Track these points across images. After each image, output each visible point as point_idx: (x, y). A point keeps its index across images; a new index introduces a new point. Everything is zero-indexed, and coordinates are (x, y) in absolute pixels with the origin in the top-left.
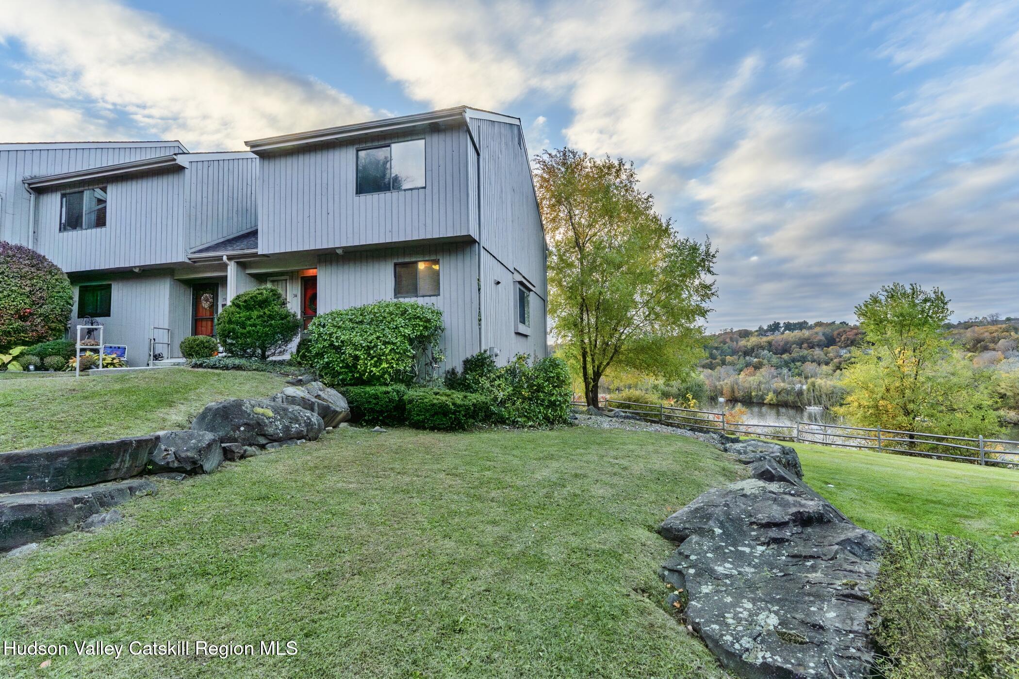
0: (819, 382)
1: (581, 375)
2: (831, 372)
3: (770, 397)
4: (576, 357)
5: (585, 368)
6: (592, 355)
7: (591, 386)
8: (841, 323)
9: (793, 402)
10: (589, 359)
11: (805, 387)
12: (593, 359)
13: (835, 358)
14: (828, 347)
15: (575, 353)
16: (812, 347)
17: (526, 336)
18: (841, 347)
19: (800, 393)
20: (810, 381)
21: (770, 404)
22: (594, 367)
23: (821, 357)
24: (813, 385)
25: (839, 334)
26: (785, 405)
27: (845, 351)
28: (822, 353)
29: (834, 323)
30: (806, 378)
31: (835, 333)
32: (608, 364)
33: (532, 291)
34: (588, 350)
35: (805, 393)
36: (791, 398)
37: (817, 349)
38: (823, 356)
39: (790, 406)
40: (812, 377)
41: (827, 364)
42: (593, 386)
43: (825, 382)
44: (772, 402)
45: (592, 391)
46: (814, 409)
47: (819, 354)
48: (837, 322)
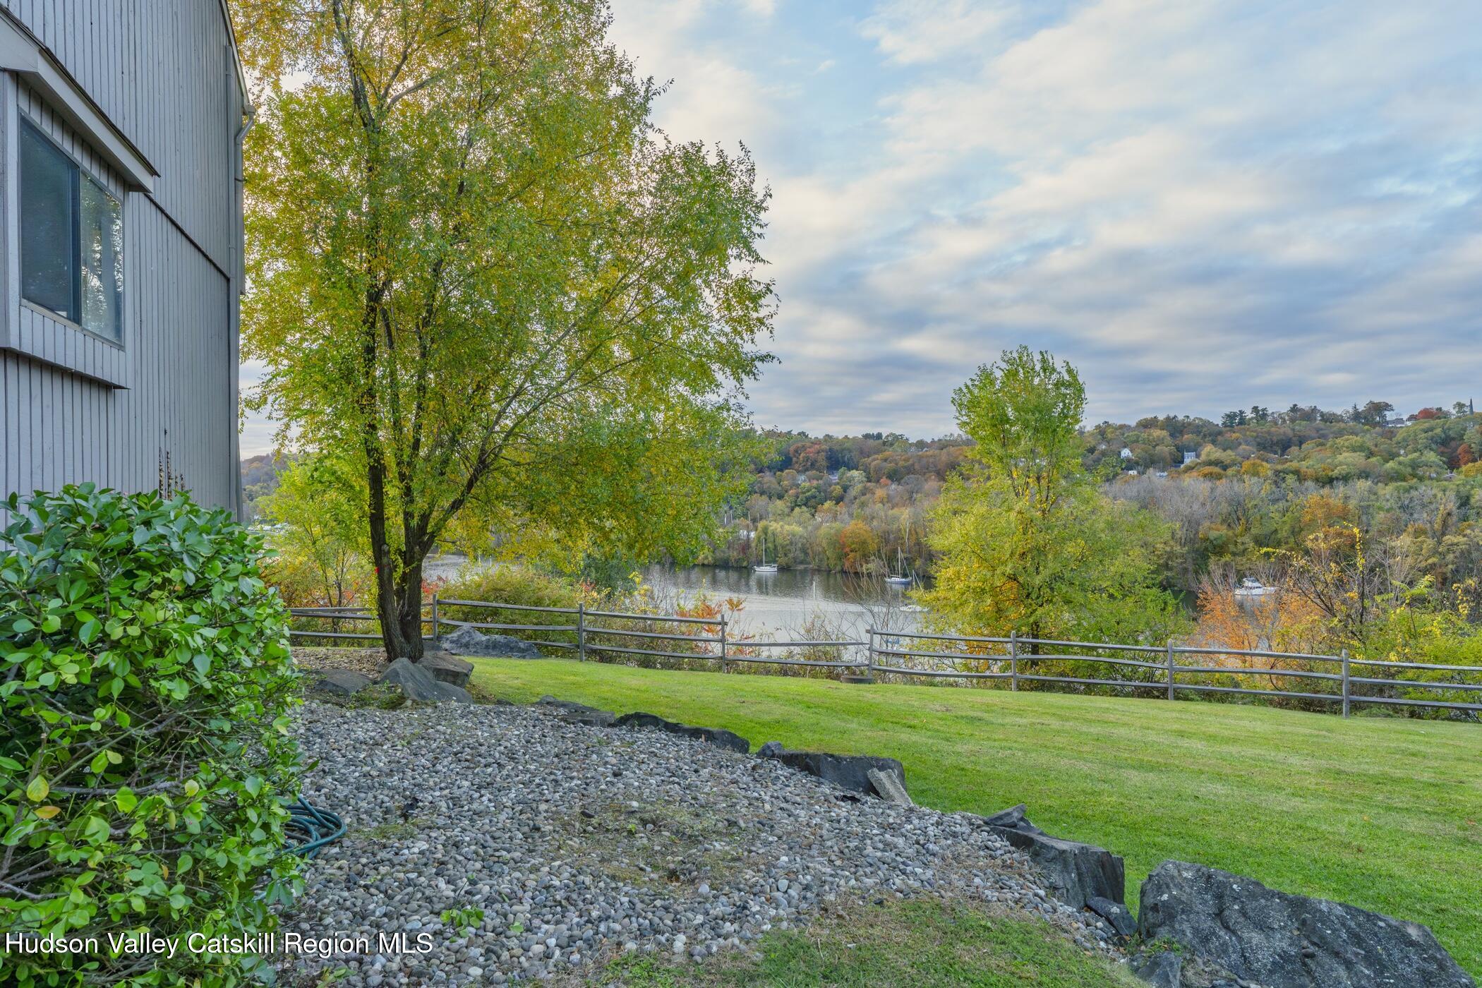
0: (774, 526)
1: (365, 540)
2: (787, 510)
3: (704, 555)
4: (347, 486)
5: (377, 520)
6: (402, 477)
7: (397, 575)
8: (799, 434)
9: (737, 561)
10: (392, 490)
11: (753, 535)
12: (408, 492)
13: (791, 488)
14: (781, 470)
15: (344, 468)
16: (761, 471)
17: (107, 387)
18: (798, 472)
19: (746, 546)
20: (761, 525)
21: (703, 565)
22: (408, 516)
23: (773, 486)
24: (765, 530)
25: (796, 451)
26: (724, 565)
27: (803, 477)
28: (773, 480)
29: (790, 432)
30: (754, 520)
31: (792, 449)
32: (456, 505)
33: (140, 188)
34: (389, 459)
35: (753, 545)
36: (734, 555)
37: (768, 473)
38: (775, 485)
39: (733, 567)
40: (761, 519)
41: (780, 497)
42: (404, 578)
43: (782, 527)
44: (706, 562)
45: (400, 593)
46: (767, 571)
47: (770, 482)
48: (795, 432)
